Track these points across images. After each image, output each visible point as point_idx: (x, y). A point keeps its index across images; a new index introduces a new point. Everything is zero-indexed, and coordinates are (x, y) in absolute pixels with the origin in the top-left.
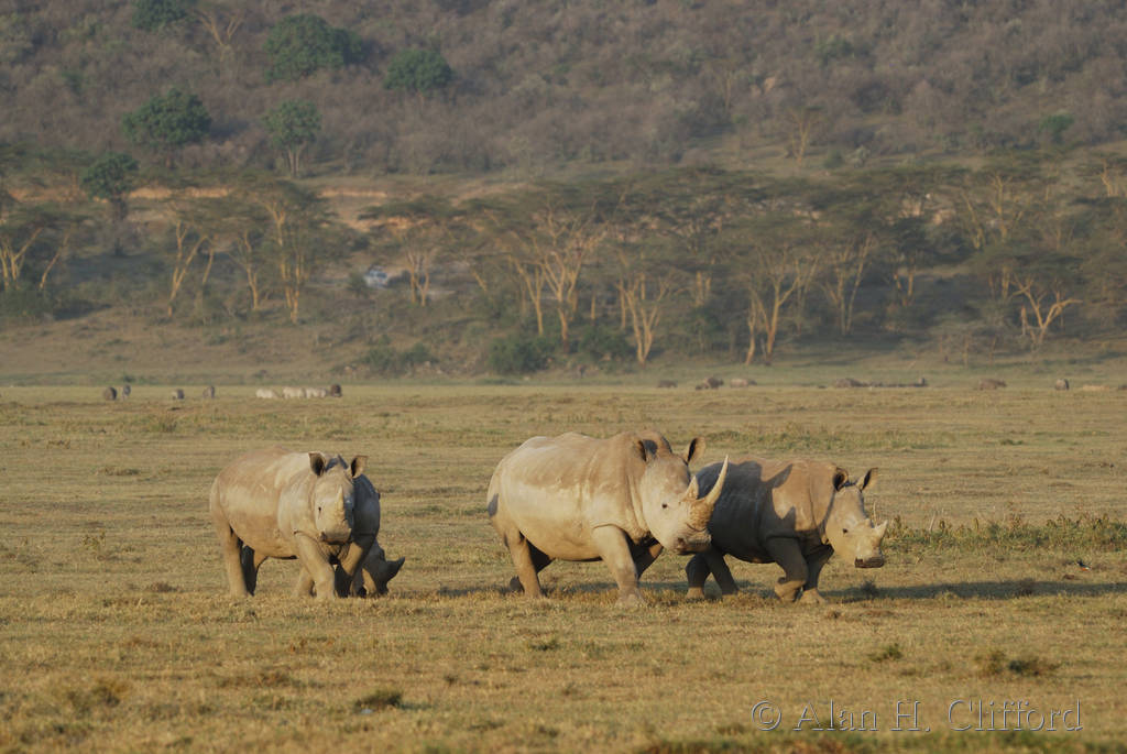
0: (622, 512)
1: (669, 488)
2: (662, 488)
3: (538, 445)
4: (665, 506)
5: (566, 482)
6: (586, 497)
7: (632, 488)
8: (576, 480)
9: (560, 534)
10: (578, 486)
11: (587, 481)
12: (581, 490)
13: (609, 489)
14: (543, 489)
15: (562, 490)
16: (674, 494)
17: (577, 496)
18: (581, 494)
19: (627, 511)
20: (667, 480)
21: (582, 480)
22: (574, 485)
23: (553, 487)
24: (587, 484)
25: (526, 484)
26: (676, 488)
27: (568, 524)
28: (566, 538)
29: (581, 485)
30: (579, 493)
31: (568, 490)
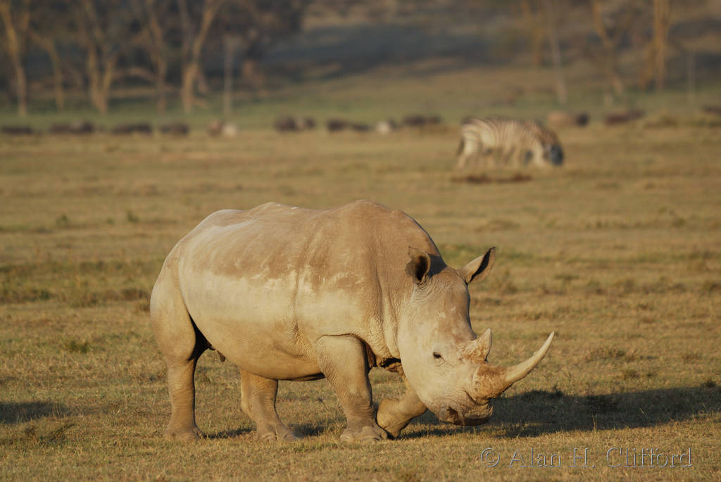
0: (366, 319)
1: (445, 329)
2: (436, 325)
3: (226, 221)
4: (437, 356)
5: (277, 268)
6: (306, 288)
7: (386, 300)
8: (289, 266)
9: (268, 341)
10: (293, 274)
11: (307, 266)
12: (297, 280)
13: (347, 284)
14: (243, 279)
15: (271, 281)
16: (452, 341)
17: (292, 287)
18: (297, 285)
19: (373, 321)
20: (443, 315)
21: (299, 265)
22: (288, 272)
23: (258, 276)
24: (307, 271)
25: (216, 273)
26: (454, 332)
27: (279, 327)
28: (277, 346)
29: (298, 273)
30: (295, 283)
31: (280, 280)
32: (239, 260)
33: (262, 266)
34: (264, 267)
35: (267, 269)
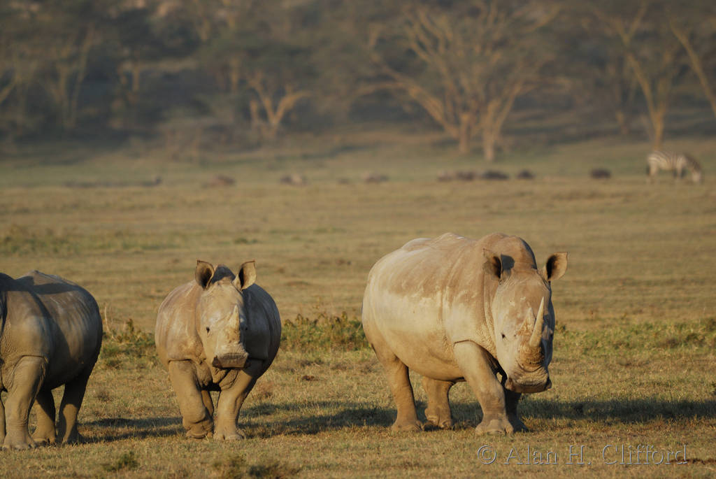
1: (513, 314)
4: (503, 336)
6: (446, 306)
9: (425, 348)
12: (442, 298)
18: (442, 303)
21: (443, 287)
27: (432, 337)
29: (442, 292)
30: (440, 302)
31: (430, 299)
32: (405, 282)
33: (419, 286)
34: (420, 287)
35: (422, 289)
